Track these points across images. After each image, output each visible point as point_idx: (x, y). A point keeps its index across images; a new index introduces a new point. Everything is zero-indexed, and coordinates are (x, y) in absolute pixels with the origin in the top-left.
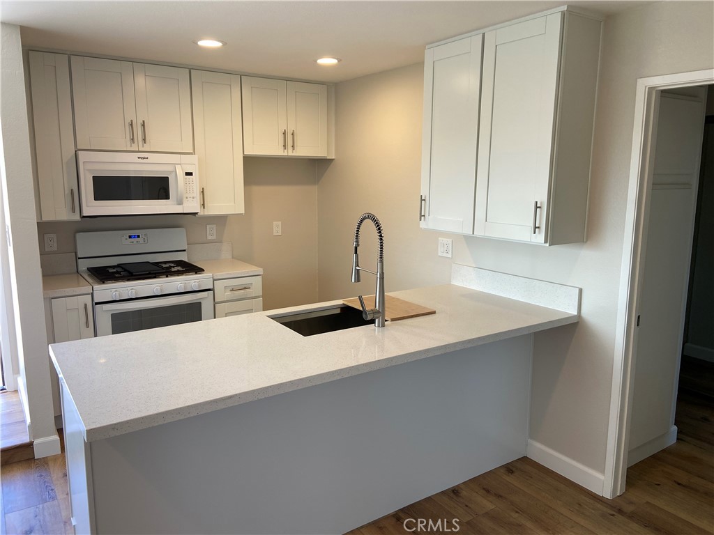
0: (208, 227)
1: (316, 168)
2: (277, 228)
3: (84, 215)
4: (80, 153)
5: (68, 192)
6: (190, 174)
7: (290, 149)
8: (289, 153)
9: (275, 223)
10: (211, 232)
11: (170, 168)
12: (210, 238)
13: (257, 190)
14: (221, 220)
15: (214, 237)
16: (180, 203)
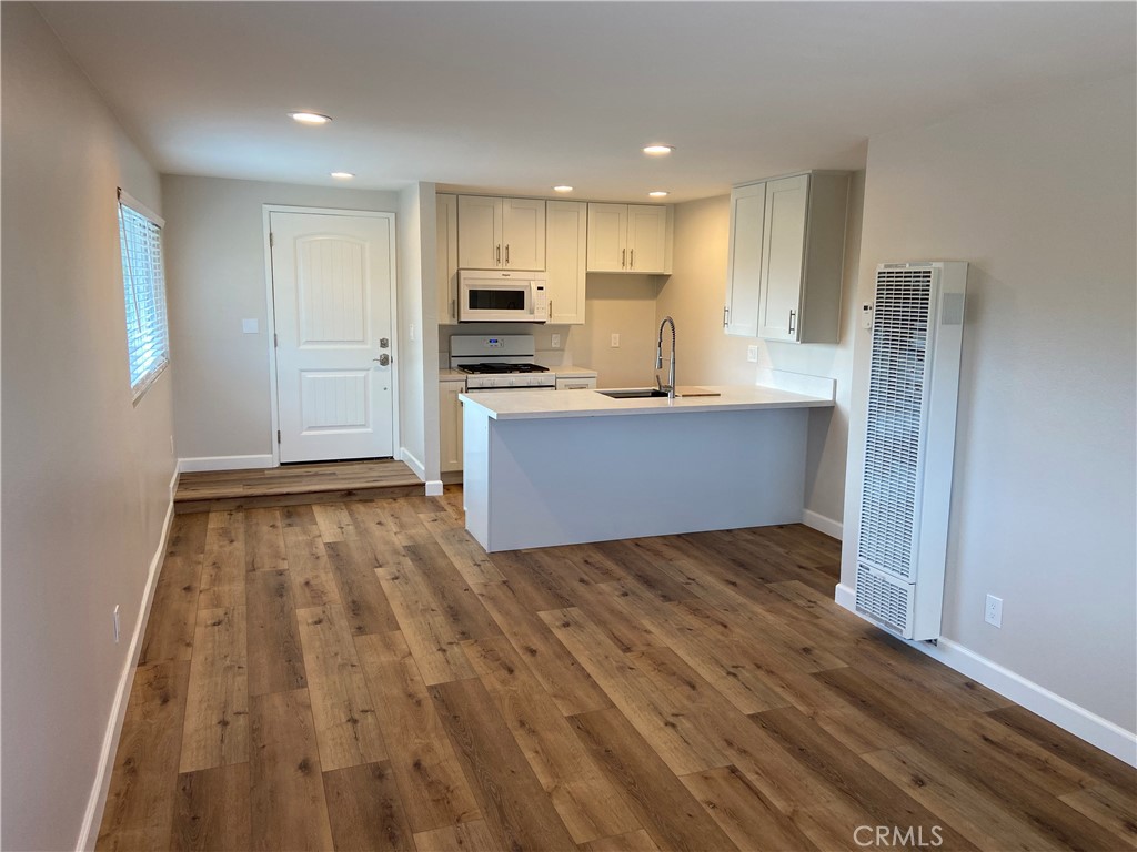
0: (554, 336)
1: (655, 284)
2: (615, 339)
3: (462, 320)
4: (462, 272)
5: (450, 302)
6: (542, 288)
7: (629, 266)
8: (628, 269)
9: (613, 335)
10: (555, 341)
11: (526, 283)
12: (553, 346)
13: (598, 304)
14: (564, 329)
15: (558, 346)
16: (532, 312)
